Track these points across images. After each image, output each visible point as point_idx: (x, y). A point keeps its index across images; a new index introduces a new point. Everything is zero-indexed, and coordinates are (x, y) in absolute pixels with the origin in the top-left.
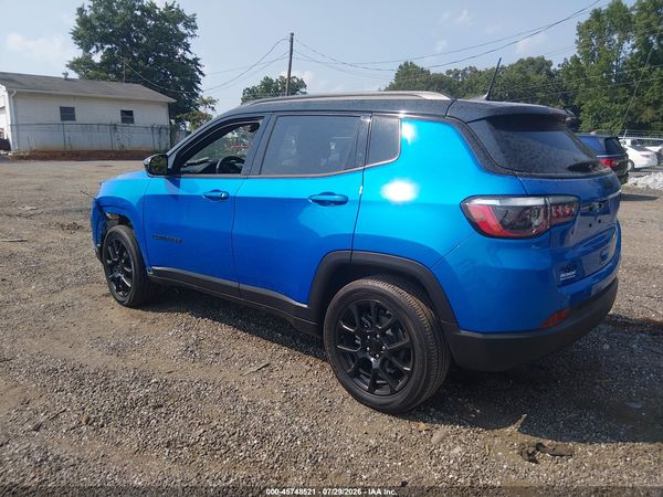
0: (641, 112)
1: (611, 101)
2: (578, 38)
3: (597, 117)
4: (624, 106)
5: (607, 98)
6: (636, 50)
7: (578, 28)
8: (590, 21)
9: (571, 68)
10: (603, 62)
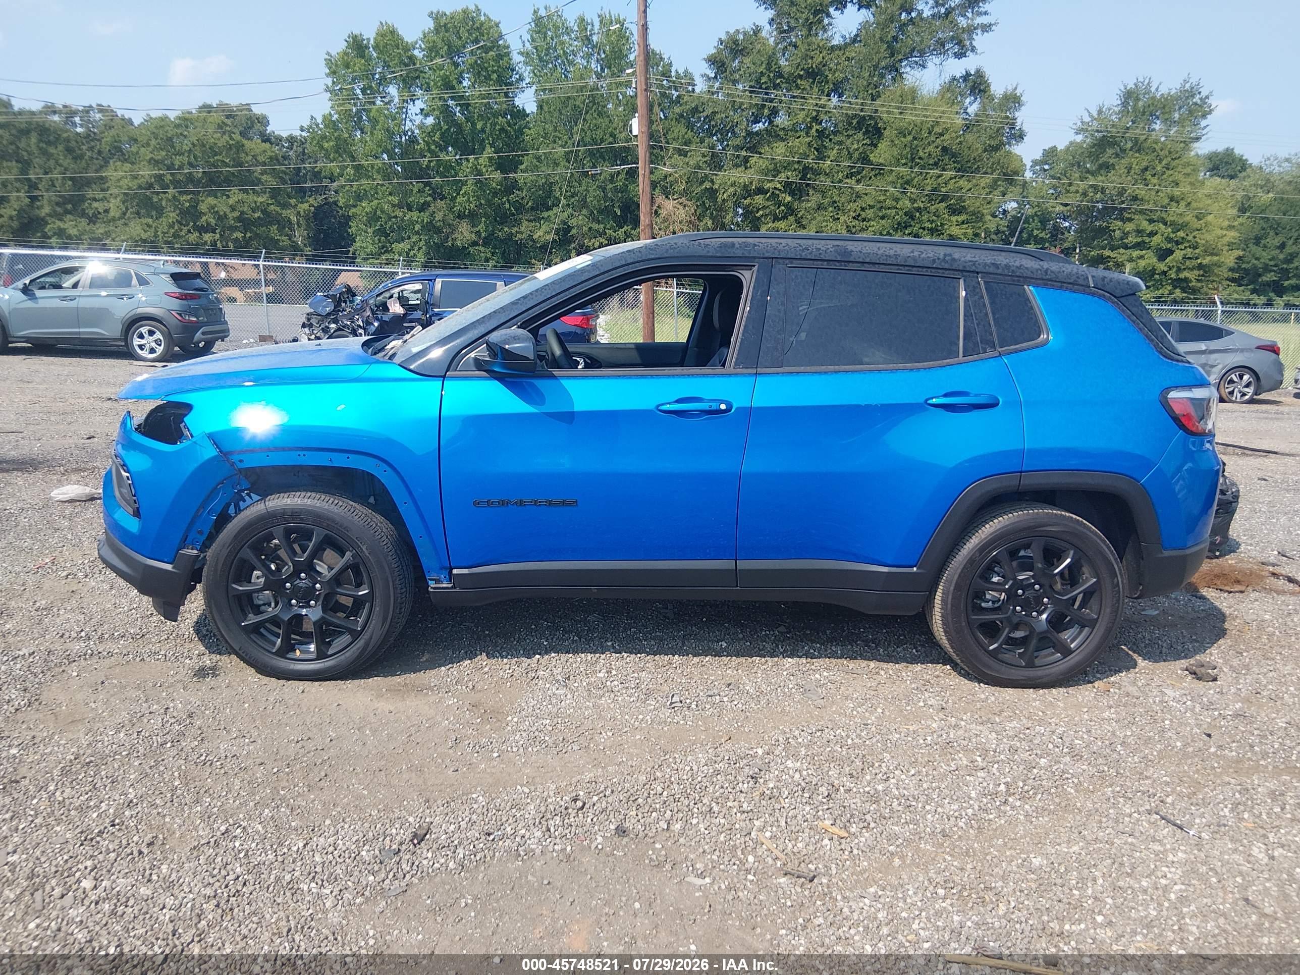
0: (453, 229)
1: (400, 206)
2: (329, 81)
3: (382, 232)
4: (425, 216)
5: (395, 200)
6: (430, 121)
7: (329, 62)
8: (346, 53)
9: (324, 137)
10: (379, 134)
